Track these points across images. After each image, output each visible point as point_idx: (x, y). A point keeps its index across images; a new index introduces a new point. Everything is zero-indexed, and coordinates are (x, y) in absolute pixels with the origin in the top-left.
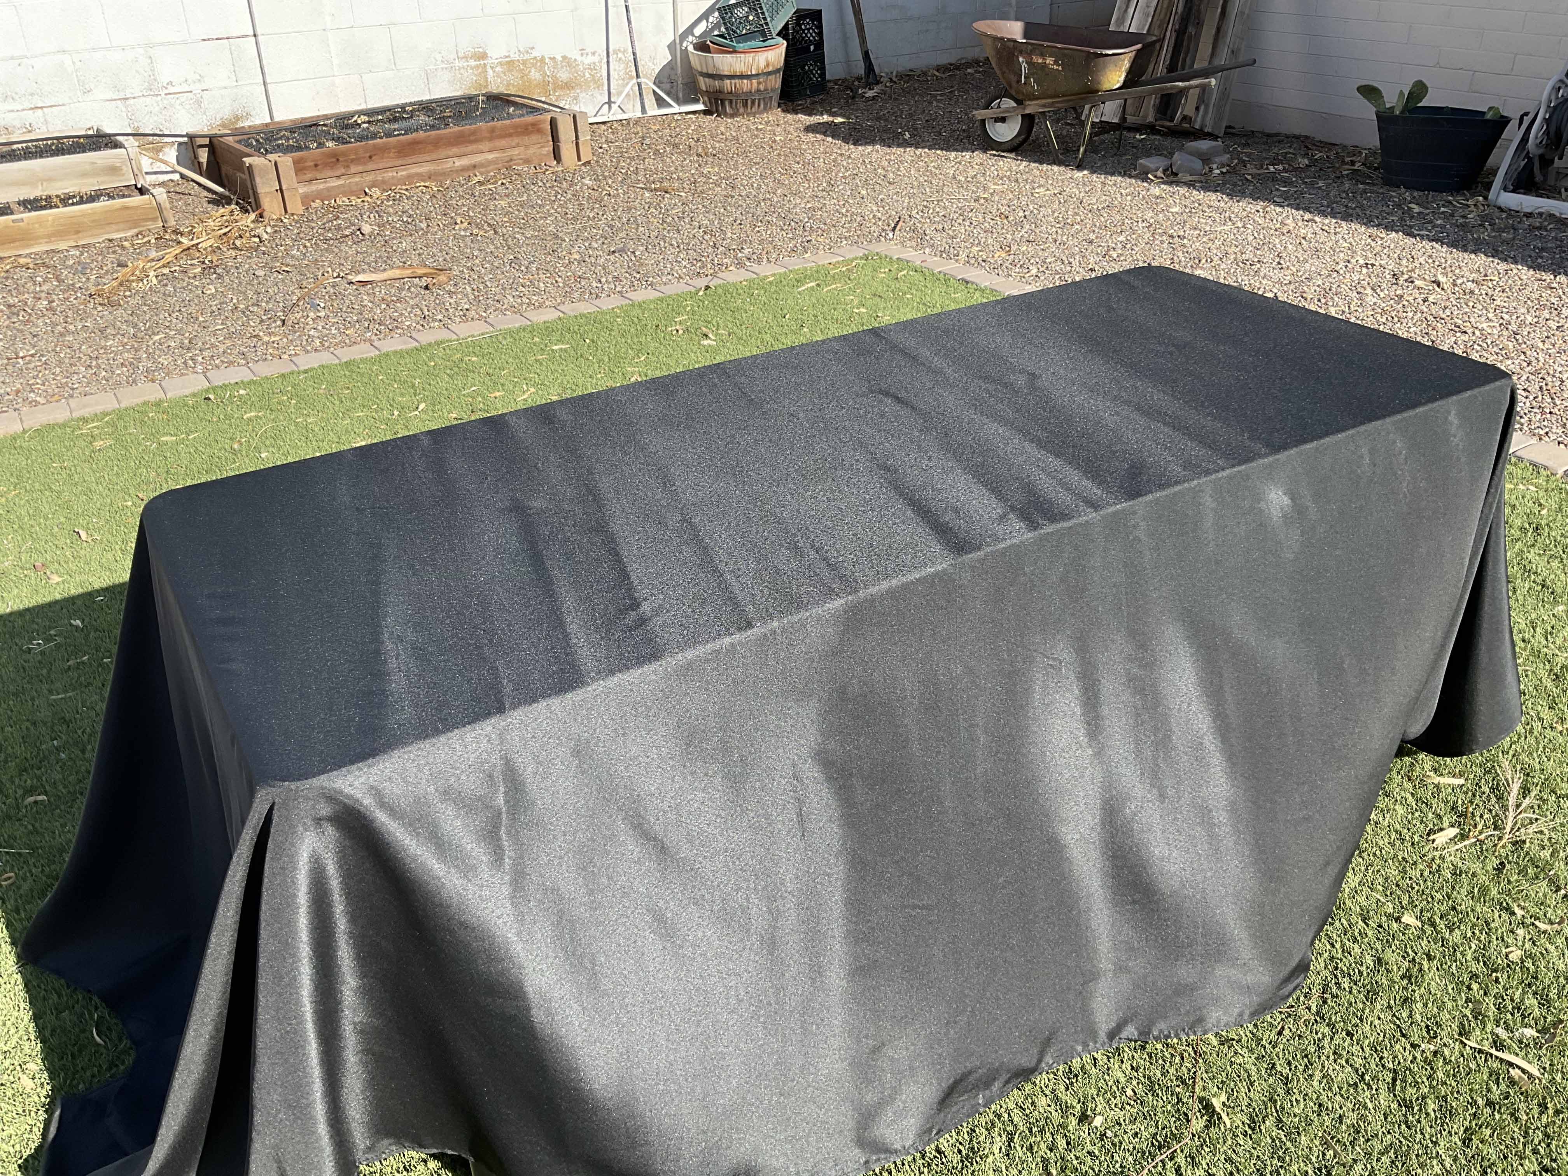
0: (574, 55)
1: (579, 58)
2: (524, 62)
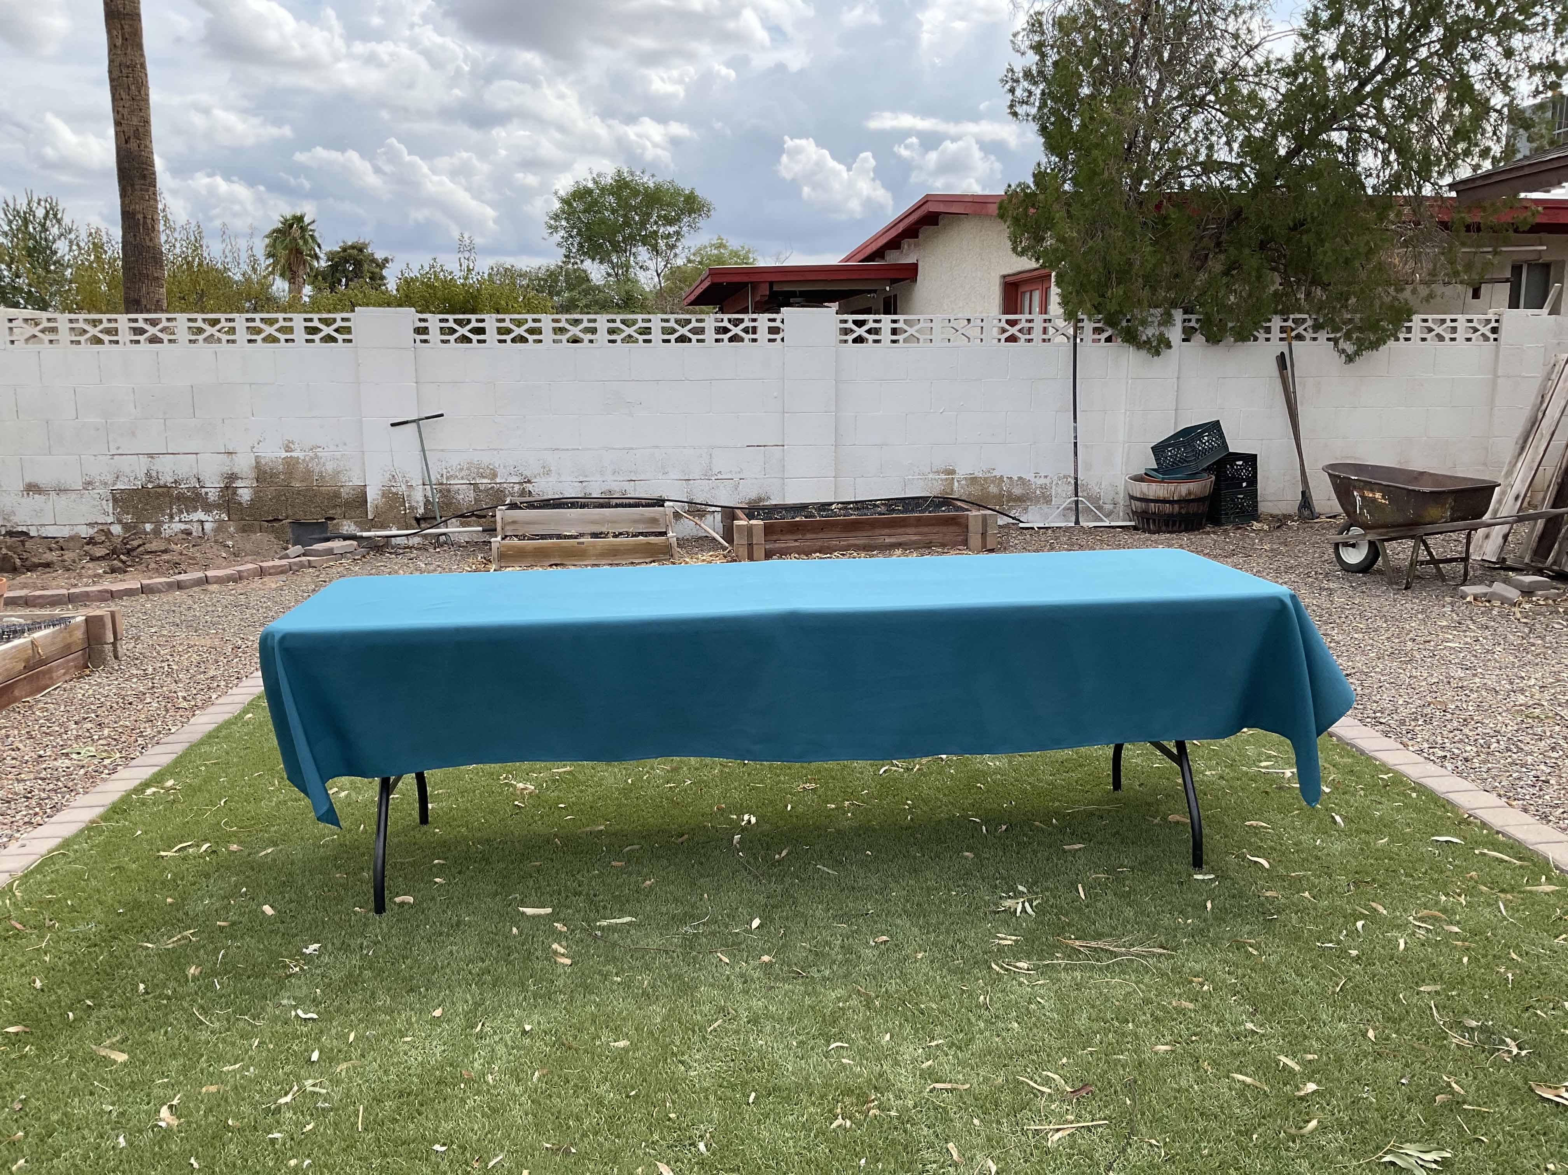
0: (1029, 476)
1: (1033, 480)
2: (985, 479)
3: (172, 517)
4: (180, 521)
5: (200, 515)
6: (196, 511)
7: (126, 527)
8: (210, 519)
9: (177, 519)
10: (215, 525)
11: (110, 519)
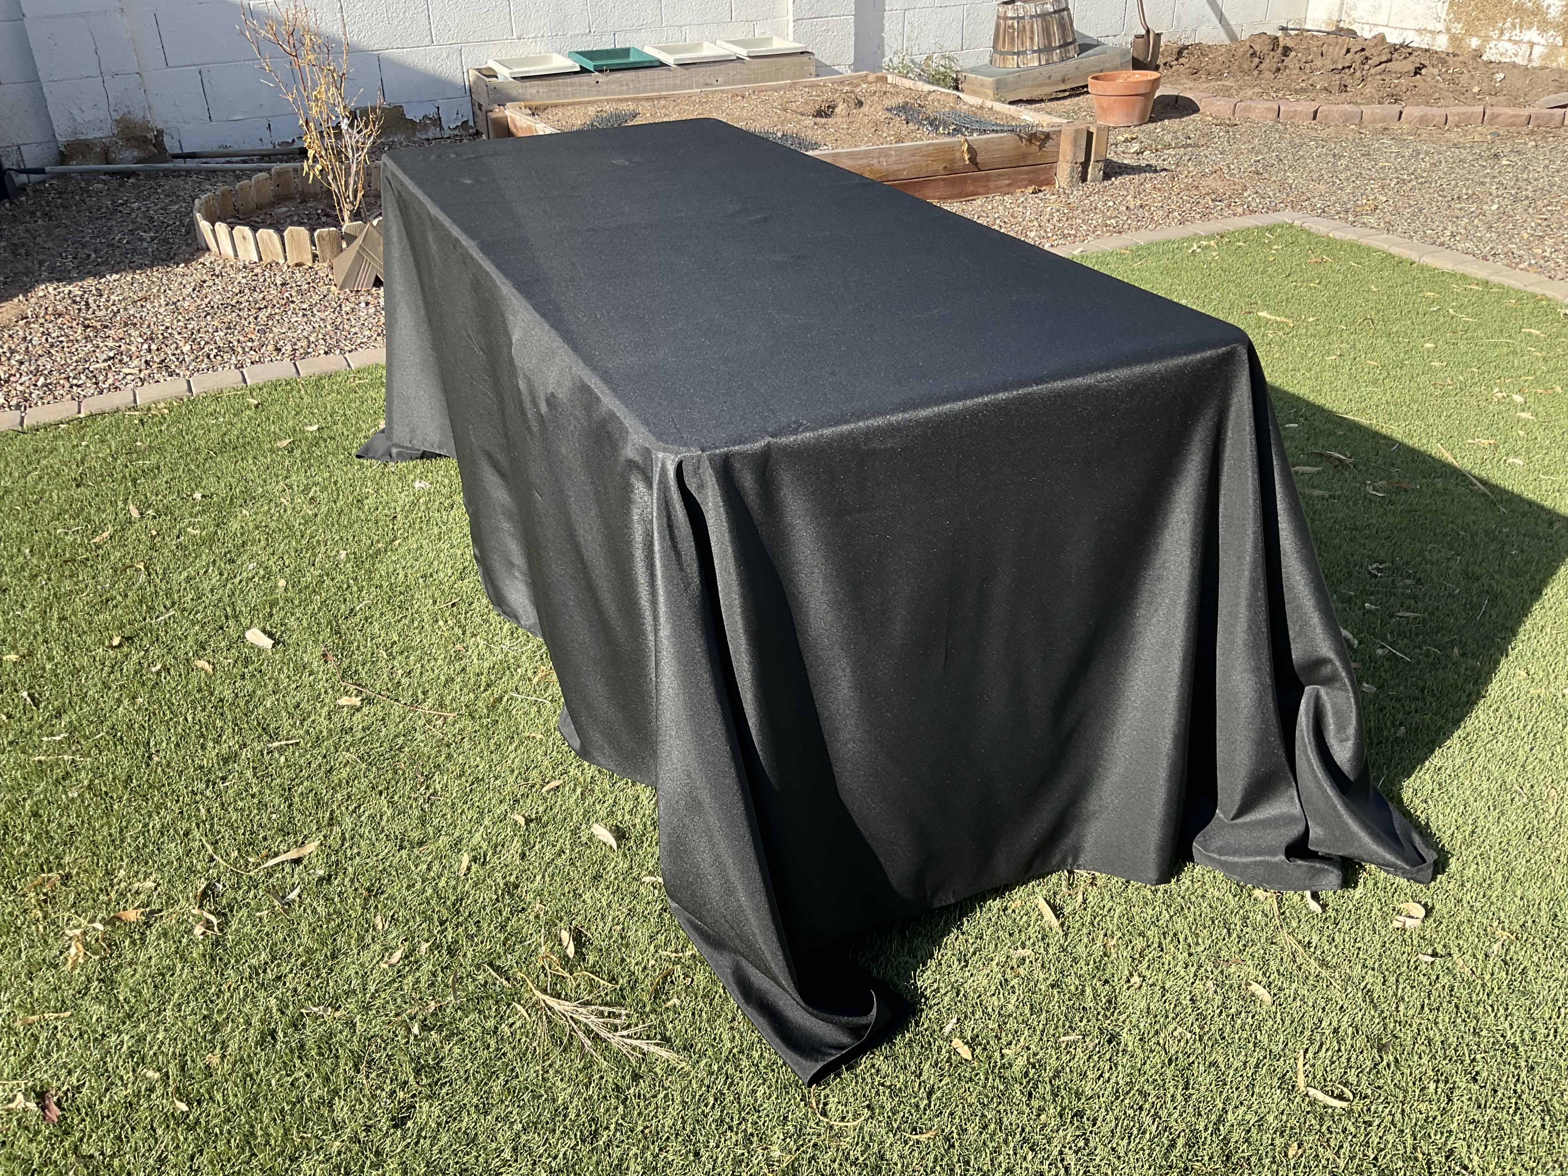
3: (1502, 33)
4: (1510, 40)
5: (1532, 34)
6: (1529, 29)
7: (1453, 38)
8: (1543, 42)
9: (1506, 36)
10: (1546, 51)
11: (1441, 27)
